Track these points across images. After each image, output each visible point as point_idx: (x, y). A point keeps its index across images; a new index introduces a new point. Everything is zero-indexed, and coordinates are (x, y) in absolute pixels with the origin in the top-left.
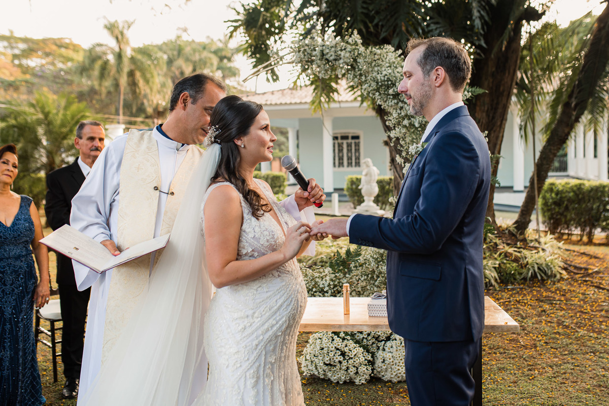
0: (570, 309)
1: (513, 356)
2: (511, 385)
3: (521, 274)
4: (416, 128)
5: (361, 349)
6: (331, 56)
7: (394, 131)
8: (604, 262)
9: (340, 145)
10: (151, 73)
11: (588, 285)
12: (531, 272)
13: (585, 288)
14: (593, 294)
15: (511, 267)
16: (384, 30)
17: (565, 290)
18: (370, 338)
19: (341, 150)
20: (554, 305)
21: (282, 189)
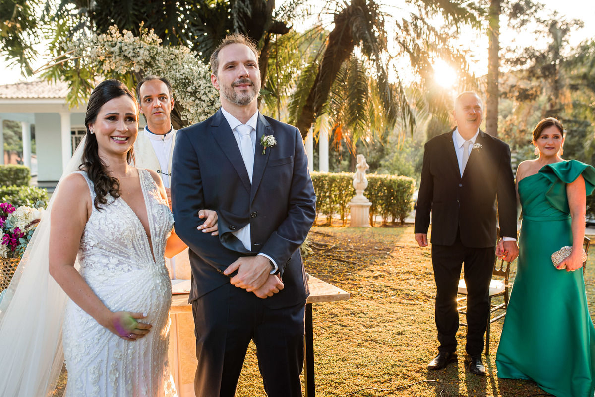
6: (130, 53)
8: (336, 239)
9: (77, 140)
11: (331, 259)
13: (330, 262)
14: (337, 266)
17: (314, 264)
21: (26, 180)
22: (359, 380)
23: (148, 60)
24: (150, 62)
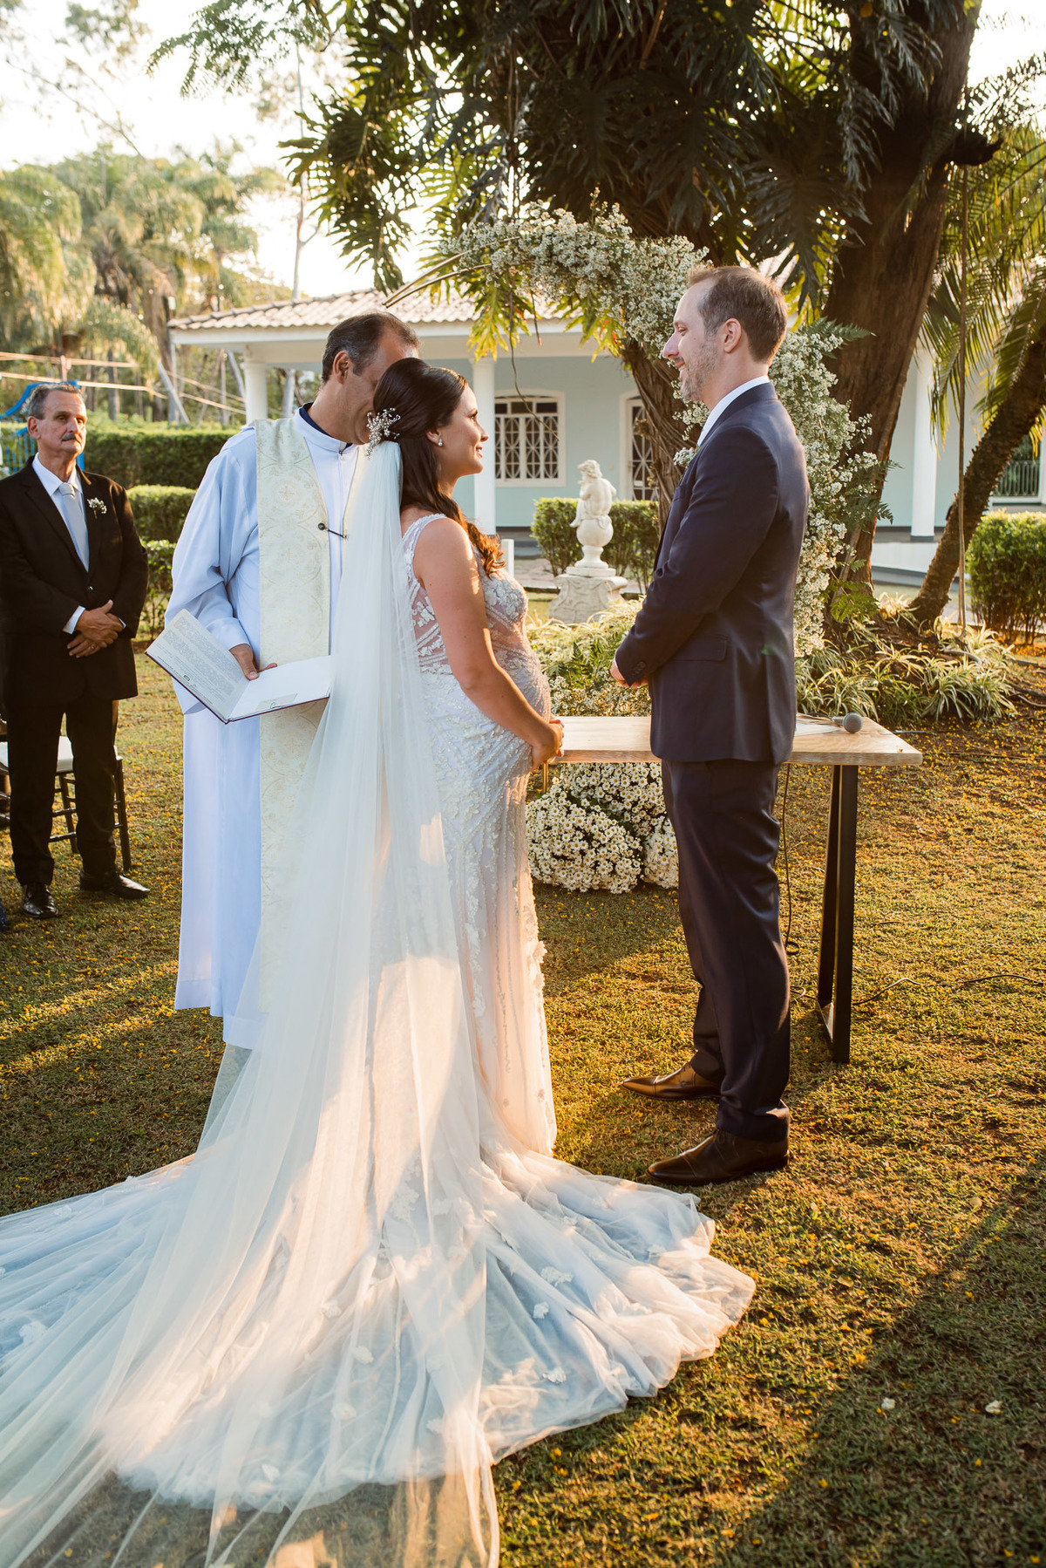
0: (1016, 773)
1: (904, 851)
3: (924, 706)
5: (622, 829)
6: (568, 257)
9: (512, 426)
10: (47, 242)
12: (943, 702)
15: (903, 693)
17: (1010, 738)
18: (636, 809)
19: (512, 438)
20: (985, 765)
23: (605, 271)
24: (609, 276)
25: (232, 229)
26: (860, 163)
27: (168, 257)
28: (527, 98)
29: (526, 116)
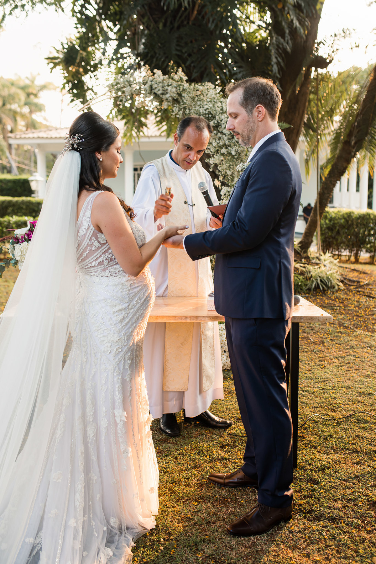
0: (348, 313)
1: (306, 350)
2: (307, 372)
3: (307, 285)
4: (233, 156)
6: (159, 90)
7: (213, 158)
8: (371, 276)
11: (360, 294)
12: (314, 283)
13: (358, 297)
14: (366, 302)
15: (298, 280)
16: (195, 71)
17: (343, 298)
20: (335, 310)
22: (359, 407)
23: (175, 96)
24: (177, 99)
25: (36, 105)
26: (277, 66)
27: (12, 113)
28: (143, 36)
29: (144, 44)
